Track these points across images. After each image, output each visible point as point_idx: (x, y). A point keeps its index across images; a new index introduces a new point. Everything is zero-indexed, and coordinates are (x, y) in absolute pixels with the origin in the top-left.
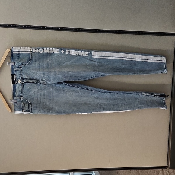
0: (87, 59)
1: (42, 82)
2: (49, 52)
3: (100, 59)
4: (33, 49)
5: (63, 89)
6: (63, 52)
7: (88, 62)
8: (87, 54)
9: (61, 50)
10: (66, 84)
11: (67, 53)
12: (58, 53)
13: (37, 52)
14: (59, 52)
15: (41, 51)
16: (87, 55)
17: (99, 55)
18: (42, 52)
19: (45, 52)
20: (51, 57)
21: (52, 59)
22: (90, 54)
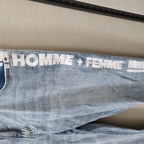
0: (119, 75)
1: (26, 133)
2: (50, 64)
3: (137, 74)
4: (11, 57)
5: (69, 140)
6: (80, 62)
7: (118, 81)
8: (121, 65)
9: (77, 57)
10: (79, 131)
11: (87, 66)
12: (71, 64)
13: (23, 64)
14: (73, 62)
15: (32, 60)
16: (120, 68)
17: (138, 68)
18: (34, 64)
19: (42, 64)
20: (54, 75)
21: (55, 79)
22: (125, 66)
